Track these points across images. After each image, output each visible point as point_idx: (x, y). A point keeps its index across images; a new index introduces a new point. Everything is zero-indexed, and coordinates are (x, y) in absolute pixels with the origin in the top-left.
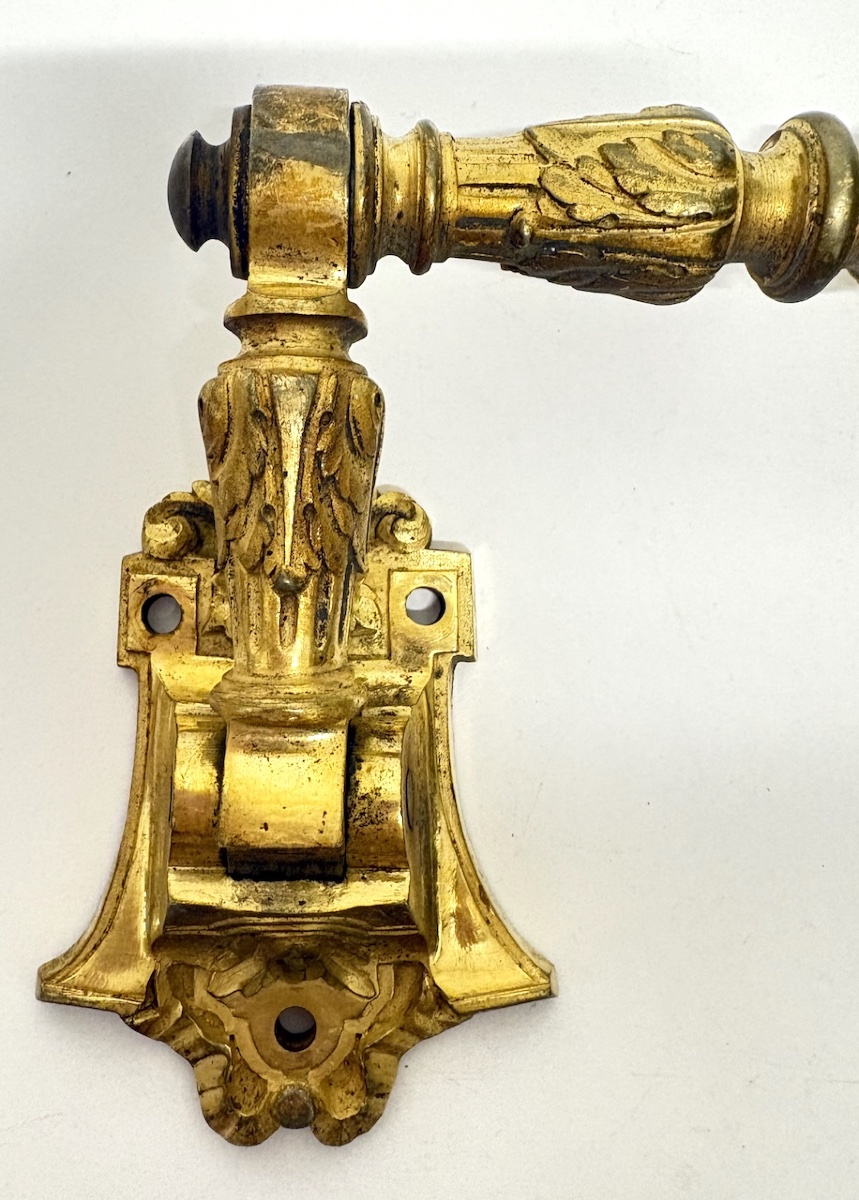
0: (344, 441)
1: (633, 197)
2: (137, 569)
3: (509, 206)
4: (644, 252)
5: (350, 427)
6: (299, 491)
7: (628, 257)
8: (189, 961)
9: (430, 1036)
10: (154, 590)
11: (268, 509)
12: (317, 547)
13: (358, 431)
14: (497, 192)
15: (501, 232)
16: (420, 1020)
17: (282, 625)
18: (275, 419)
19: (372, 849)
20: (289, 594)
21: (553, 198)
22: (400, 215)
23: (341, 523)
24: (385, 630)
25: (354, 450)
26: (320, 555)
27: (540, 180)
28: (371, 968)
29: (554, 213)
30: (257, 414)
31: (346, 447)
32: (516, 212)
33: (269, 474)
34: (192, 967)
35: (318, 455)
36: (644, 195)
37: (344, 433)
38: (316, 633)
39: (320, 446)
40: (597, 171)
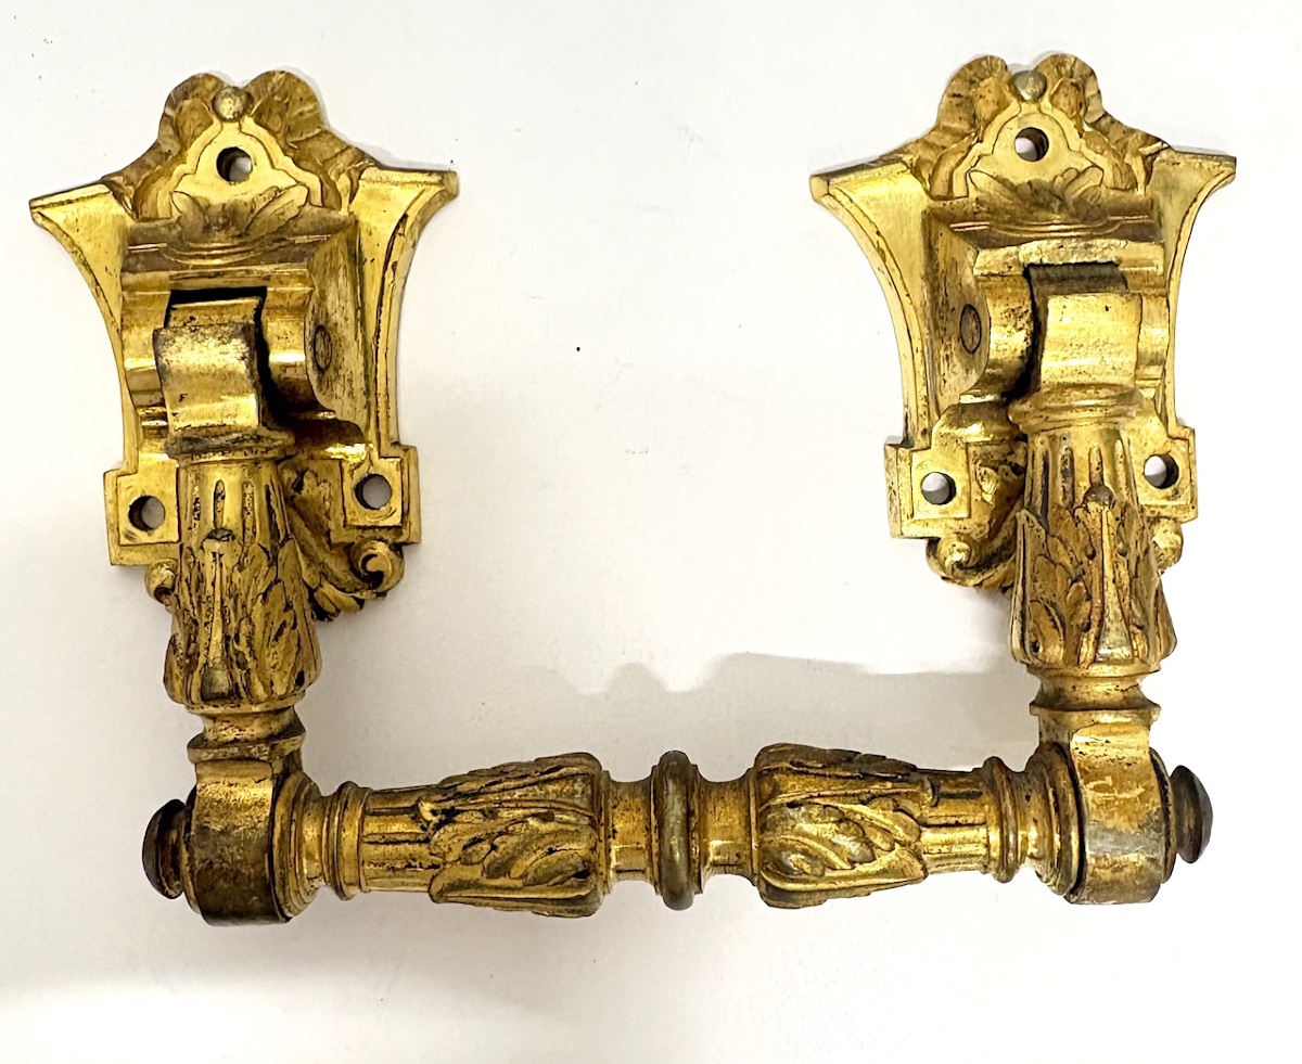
0: (1064, 611)
1: (848, 820)
2: (1185, 509)
3: (941, 811)
4: (830, 776)
5: (1062, 625)
6: (1103, 570)
7: (840, 773)
8: (1119, 194)
9: (917, 141)
11: (1123, 554)
12: (1081, 526)
13: (1053, 620)
14: (953, 821)
15: (945, 789)
16: (930, 155)
17: (1101, 463)
18: (1127, 625)
19: (1009, 290)
20: (1096, 488)
21: (911, 816)
22: (1028, 798)
23: (1061, 547)
24: (972, 467)
25: (1053, 605)
26: (1077, 521)
27: (921, 832)
28: (973, 195)
29: (910, 805)
30: (1140, 628)
31: (1062, 606)
32: (936, 805)
33: (1126, 581)
34: (1116, 188)
35: (1089, 598)
36: (840, 821)
37: (1067, 620)
38: (1071, 459)
39: (1088, 605)
40: (878, 840)
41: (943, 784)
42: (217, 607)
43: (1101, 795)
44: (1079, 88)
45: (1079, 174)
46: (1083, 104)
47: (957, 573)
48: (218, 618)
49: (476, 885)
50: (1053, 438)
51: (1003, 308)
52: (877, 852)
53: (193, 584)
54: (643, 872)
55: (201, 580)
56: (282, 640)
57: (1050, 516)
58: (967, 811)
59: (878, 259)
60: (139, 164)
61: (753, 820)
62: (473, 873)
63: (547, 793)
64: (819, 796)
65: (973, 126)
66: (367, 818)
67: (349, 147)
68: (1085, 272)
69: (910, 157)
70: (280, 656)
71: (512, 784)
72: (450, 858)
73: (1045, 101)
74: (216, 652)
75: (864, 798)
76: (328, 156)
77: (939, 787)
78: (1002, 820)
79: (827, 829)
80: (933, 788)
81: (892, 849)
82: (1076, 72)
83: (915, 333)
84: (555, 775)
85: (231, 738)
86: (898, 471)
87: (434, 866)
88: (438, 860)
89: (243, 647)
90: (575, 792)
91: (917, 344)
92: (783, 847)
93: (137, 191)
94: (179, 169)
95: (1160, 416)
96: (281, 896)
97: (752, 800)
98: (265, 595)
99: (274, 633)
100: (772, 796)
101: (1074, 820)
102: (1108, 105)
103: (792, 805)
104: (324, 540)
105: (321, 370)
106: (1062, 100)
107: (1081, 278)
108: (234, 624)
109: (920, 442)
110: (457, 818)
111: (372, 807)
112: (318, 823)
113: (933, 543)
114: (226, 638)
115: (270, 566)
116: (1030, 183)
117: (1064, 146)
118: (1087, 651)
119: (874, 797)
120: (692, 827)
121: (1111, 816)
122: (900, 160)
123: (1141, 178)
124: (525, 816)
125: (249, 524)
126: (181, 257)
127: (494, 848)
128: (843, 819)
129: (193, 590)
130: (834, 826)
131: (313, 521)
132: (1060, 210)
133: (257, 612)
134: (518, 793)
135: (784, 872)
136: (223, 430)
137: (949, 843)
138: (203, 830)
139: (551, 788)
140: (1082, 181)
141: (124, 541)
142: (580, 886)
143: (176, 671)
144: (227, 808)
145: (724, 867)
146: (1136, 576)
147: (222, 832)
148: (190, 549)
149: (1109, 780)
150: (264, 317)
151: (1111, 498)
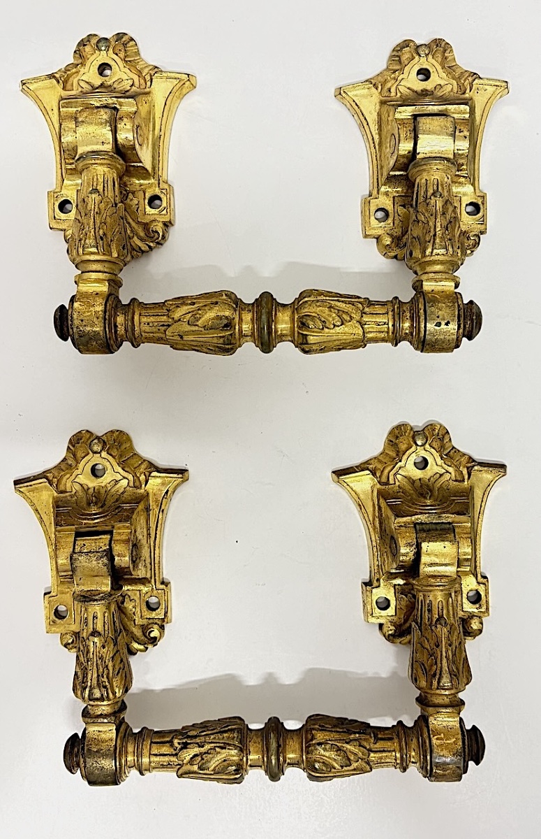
0: (427, 667)
1: (340, 750)
2: (484, 612)
3: (378, 745)
4: (334, 732)
5: (426, 672)
6: (441, 652)
7: (338, 730)
8: (457, 483)
9: (375, 458)
10: (478, 606)
11: (450, 645)
12: (434, 633)
13: (422, 670)
14: (382, 749)
15: (380, 736)
16: (380, 466)
17: (442, 607)
18: (450, 675)
19: (408, 534)
21: (365, 748)
22: (412, 740)
23: (426, 641)
24: (397, 595)
25: (423, 665)
26: (432, 631)
27: (369, 754)
28: (397, 484)
29: (365, 744)
30: (455, 676)
31: (426, 665)
32: (376, 743)
33: (451, 657)
34: (456, 481)
35: (436, 663)
36: (337, 751)
37: (428, 670)
38: (430, 604)
39: (435, 666)
40: (352, 758)
41: (379, 733)
42: (95, 664)
43: (439, 741)
44: (442, 440)
45: (441, 475)
46: (443, 447)
47: (390, 638)
48: (95, 668)
49: (195, 773)
50: (424, 596)
51: (405, 542)
52: (352, 762)
53: (85, 653)
54: (261, 766)
55: (88, 652)
56: (120, 674)
57: (423, 627)
58: (387, 745)
59: (359, 508)
60: (58, 467)
61: (304, 748)
62: (195, 768)
63: (223, 738)
64: (329, 740)
65: (397, 455)
66: (153, 745)
67: (144, 460)
68: (438, 527)
69: (371, 466)
70: (119, 682)
71: (210, 732)
72: (185, 762)
73: (427, 446)
74: (95, 682)
75: (347, 741)
76: (136, 466)
77: (377, 734)
78: (401, 750)
79: (333, 754)
80: (374, 736)
81: (358, 761)
82: (440, 433)
83: (373, 538)
84: (227, 729)
85: (99, 713)
86: (367, 596)
87: (179, 765)
88: (181, 762)
89: (105, 680)
90: (234, 737)
91: (374, 544)
92: (315, 761)
93: (58, 480)
94: (76, 472)
95: (473, 575)
96: (119, 776)
97: (304, 740)
98: (113, 657)
99: (116, 672)
100: (312, 740)
101: (428, 751)
102: (454, 443)
103: (320, 744)
104: (133, 623)
105: (133, 562)
106: (434, 444)
107: (436, 530)
108: (101, 670)
109: (375, 584)
110: (188, 746)
111: (154, 741)
112: (133, 746)
113: (381, 626)
114: (98, 676)
115: (114, 646)
116: (420, 479)
117: (434, 464)
118: (435, 683)
119: (351, 740)
120: (280, 750)
121: (442, 750)
122: (368, 469)
123: (466, 477)
124: (215, 747)
125: (106, 628)
126: (80, 518)
127: (203, 759)
128: (339, 749)
129: (85, 655)
130: (335, 753)
131: (129, 615)
132: (430, 497)
133: (110, 665)
134: (212, 737)
135: (315, 770)
136: (97, 592)
137: (381, 758)
138: (89, 750)
139: (225, 735)
140: (442, 478)
141: (51, 623)
142: (236, 774)
143: (78, 687)
144: (99, 741)
145: (292, 764)
146: (455, 654)
147: (97, 751)
148: (83, 638)
149: (442, 735)
150: (113, 545)
151: (445, 623)
